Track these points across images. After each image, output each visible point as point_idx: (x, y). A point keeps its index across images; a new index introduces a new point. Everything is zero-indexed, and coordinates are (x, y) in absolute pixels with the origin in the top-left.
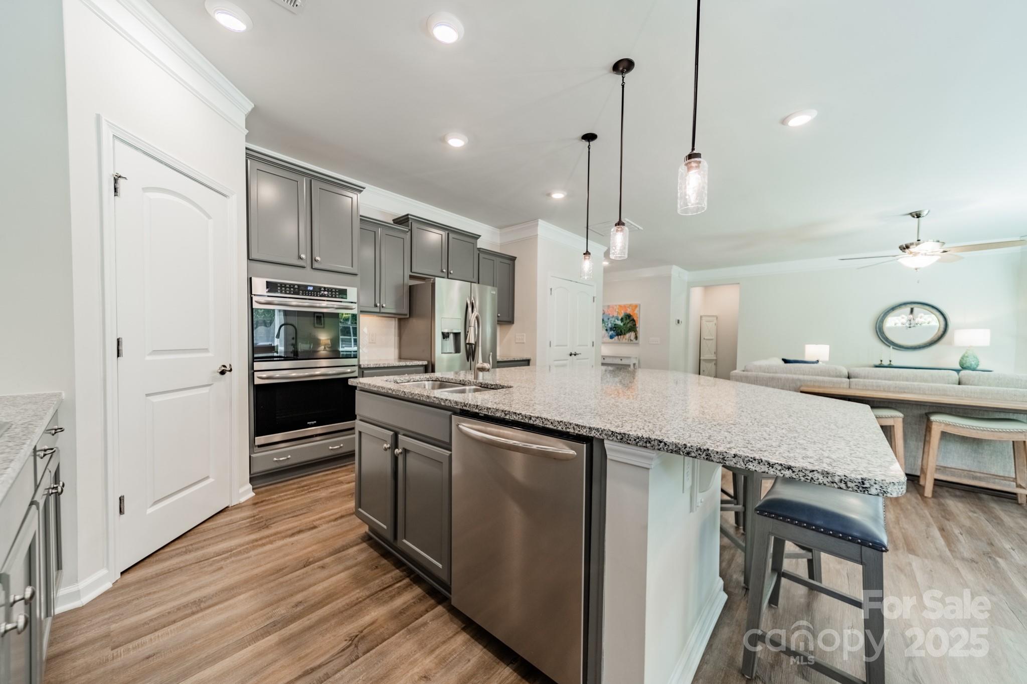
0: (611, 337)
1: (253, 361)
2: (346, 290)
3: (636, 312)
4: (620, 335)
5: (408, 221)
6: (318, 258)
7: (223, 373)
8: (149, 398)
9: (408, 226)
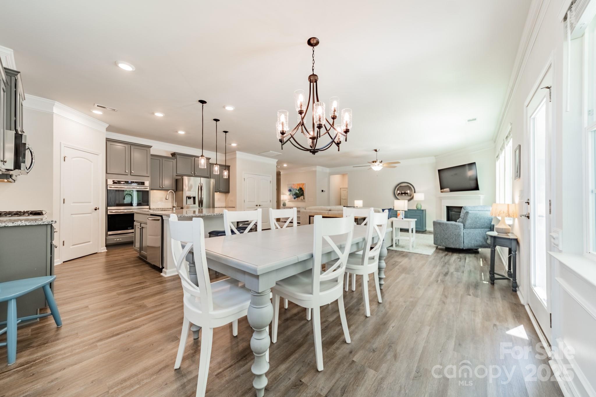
0: (295, 198)
1: (108, 206)
2: (144, 182)
3: (303, 187)
4: (298, 197)
5: (175, 155)
6: (133, 172)
7: (96, 210)
8: (72, 215)
9: (175, 157)
